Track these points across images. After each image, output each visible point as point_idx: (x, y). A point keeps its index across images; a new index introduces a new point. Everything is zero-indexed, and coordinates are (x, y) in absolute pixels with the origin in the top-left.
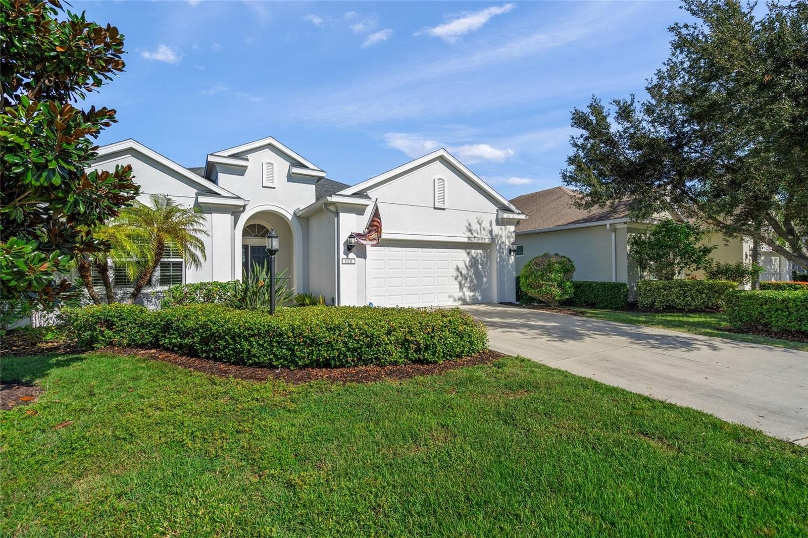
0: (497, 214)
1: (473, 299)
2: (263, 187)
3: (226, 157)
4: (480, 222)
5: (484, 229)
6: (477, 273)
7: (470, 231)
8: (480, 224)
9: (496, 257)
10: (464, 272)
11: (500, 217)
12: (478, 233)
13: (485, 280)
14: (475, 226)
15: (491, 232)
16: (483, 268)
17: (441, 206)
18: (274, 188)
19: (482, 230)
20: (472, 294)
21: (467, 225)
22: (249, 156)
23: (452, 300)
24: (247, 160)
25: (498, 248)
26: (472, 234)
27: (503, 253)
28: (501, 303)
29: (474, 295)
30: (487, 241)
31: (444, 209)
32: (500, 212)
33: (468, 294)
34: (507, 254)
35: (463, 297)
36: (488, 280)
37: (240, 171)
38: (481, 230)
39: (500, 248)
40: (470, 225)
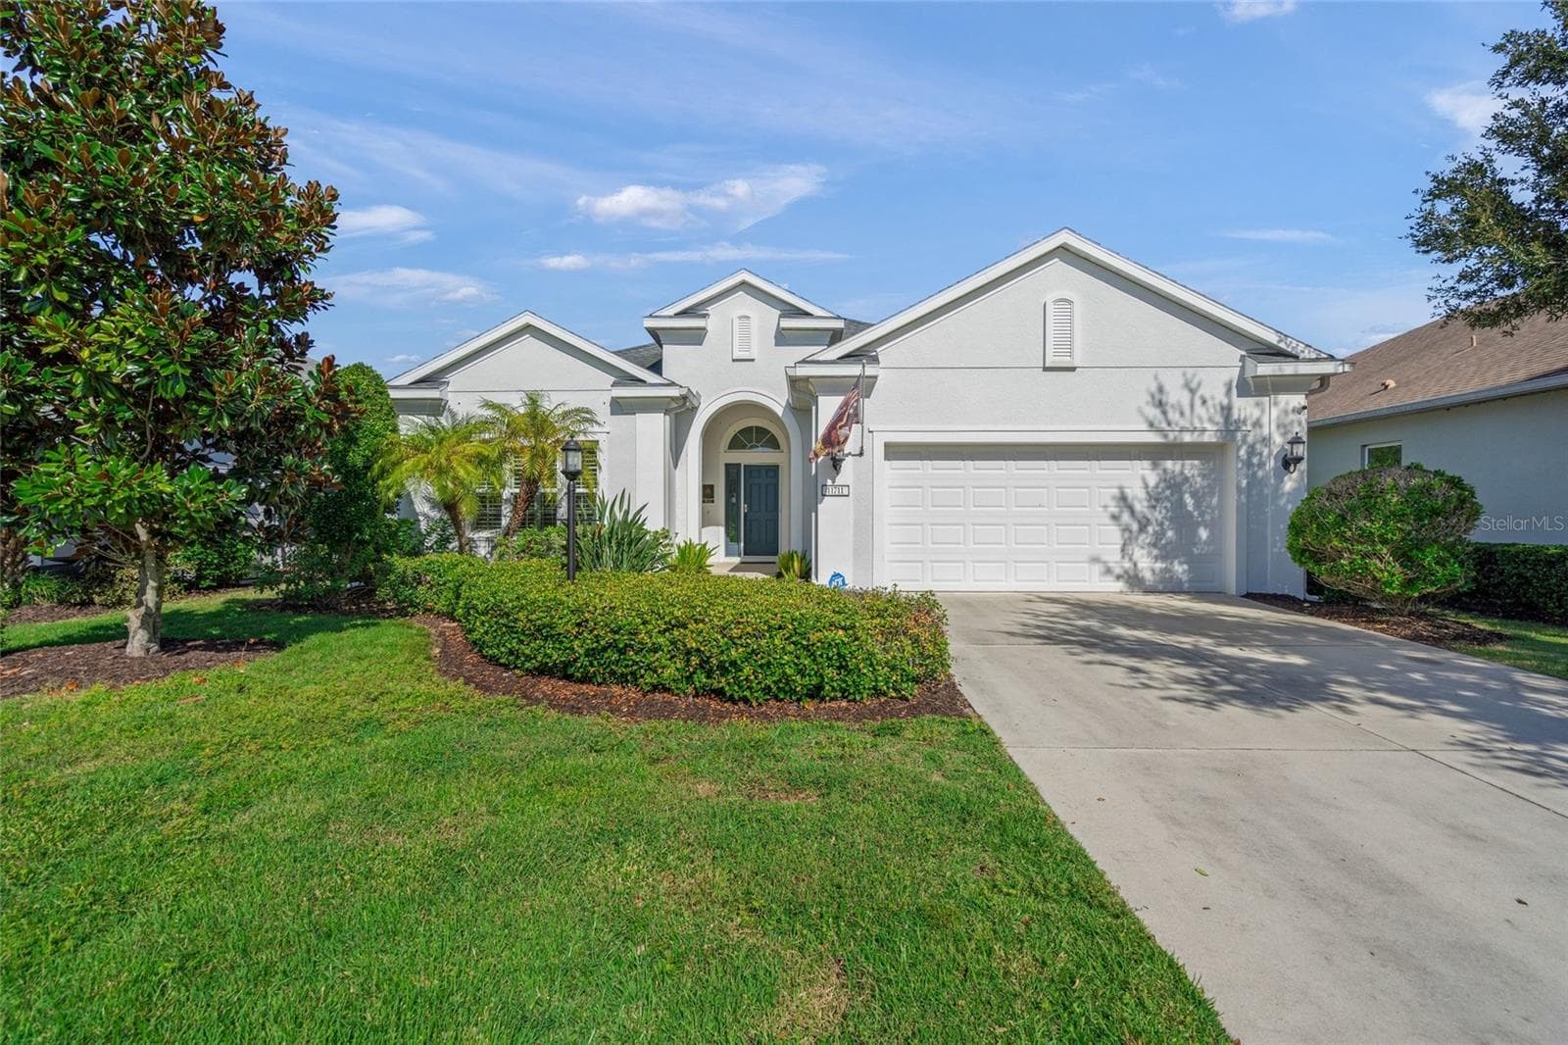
0: (1243, 368)
1: (1163, 580)
2: (734, 360)
3: (670, 317)
4: (1194, 385)
5: (1204, 402)
6: (1181, 520)
7: (1160, 404)
8: (1193, 392)
9: (1235, 477)
10: (1140, 507)
11: (1249, 374)
12: (1182, 414)
13: (1203, 534)
14: (1176, 395)
15: (1227, 410)
16: (1197, 505)
17: (1065, 361)
18: (753, 360)
19: (1198, 402)
20: (1159, 565)
21: (1154, 388)
22: (710, 309)
23: (1097, 568)
24: (704, 316)
25: (1242, 452)
26: (1164, 413)
27: (1261, 465)
28: (1249, 596)
29: (1166, 570)
30: (1207, 438)
31: (1073, 369)
32: (1249, 362)
33: (1147, 564)
34: (1276, 469)
35: (1132, 573)
36: (1212, 533)
37: (696, 337)
38: (1192, 406)
39: (1251, 451)
40: (1161, 390)
